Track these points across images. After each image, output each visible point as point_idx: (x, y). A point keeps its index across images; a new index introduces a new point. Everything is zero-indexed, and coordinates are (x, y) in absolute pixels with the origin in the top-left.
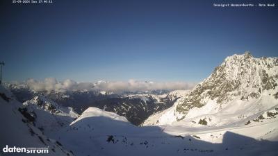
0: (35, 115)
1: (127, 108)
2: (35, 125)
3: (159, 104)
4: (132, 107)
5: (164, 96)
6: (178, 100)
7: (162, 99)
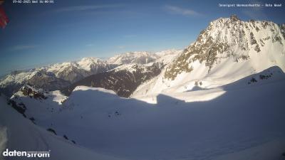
0: (24, 107)
1: (114, 81)
2: (25, 116)
3: (146, 74)
4: (119, 80)
5: (151, 64)
6: (165, 67)
7: (149, 68)
